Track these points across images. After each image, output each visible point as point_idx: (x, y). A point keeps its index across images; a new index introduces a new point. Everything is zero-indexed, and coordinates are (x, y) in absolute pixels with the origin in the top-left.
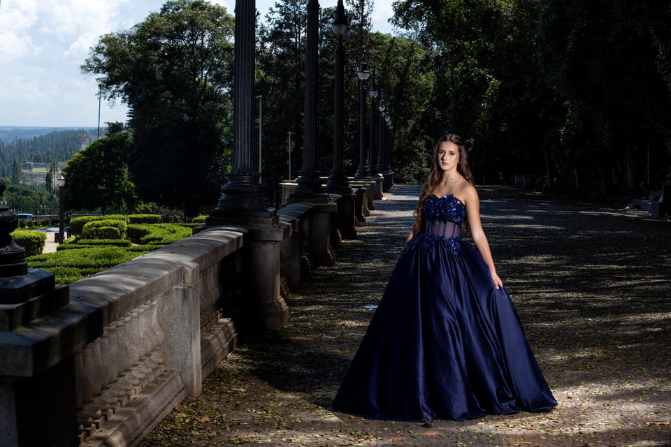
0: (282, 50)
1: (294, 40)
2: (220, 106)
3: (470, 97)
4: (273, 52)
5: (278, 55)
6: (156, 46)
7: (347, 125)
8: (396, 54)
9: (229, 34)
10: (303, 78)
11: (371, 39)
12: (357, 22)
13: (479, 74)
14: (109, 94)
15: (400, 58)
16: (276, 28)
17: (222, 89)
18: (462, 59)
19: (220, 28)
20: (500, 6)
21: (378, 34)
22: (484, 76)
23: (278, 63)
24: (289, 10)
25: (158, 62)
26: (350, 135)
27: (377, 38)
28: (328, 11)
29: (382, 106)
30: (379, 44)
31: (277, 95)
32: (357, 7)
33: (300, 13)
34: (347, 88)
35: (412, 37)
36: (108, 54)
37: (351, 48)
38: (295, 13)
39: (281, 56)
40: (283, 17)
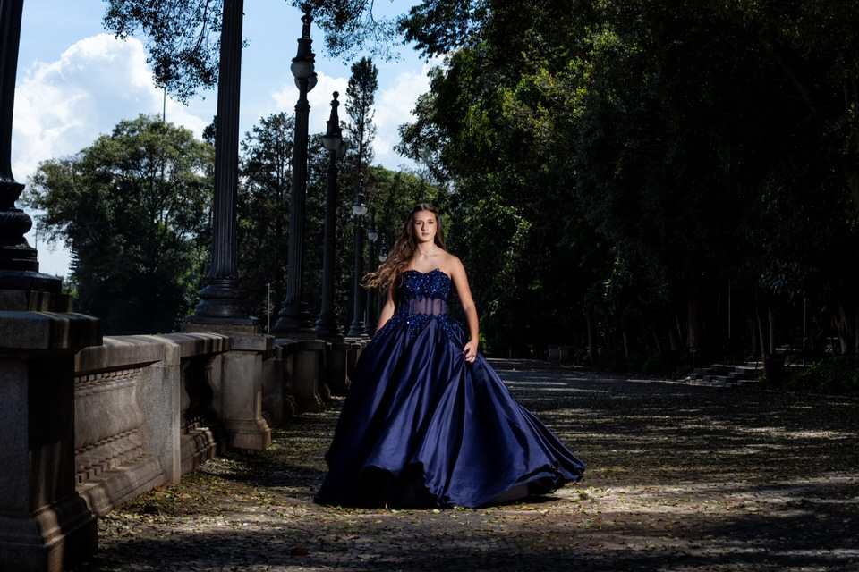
0: (260, 187)
1: (275, 174)
2: (184, 255)
3: (492, 243)
4: (250, 189)
5: (255, 193)
6: (106, 178)
7: (339, 284)
8: (402, 194)
9: (195, 165)
10: (286, 223)
11: (371, 175)
12: (355, 152)
13: (505, 214)
14: (49, 235)
15: (407, 198)
16: (254, 159)
17: (186, 234)
18: (484, 195)
19: (184, 156)
20: (533, 126)
21: (380, 168)
22: (510, 217)
23: (254, 204)
24: (271, 135)
25: (109, 198)
26: (343, 295)
27: (379, 173)
28: (318, 138)
29: (383, 255)
30: (381, 181)
31: (253, 244)
32: (355, 133)
33: (284, 141)
34: (340, 235)
35: (424, 175)
36: (49, 185)
37: (347, 185)
38: (277, 139)
39: (259, 195)
40: (262, 145)
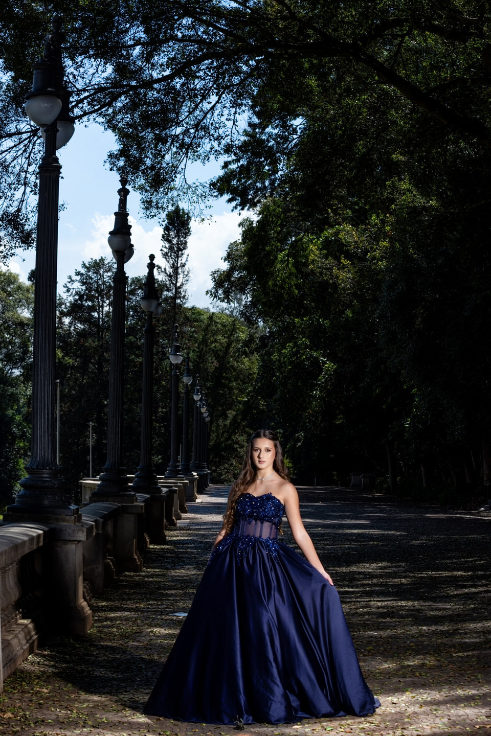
0: (82, 327)
1: (96, 314)
2: (11, 390)
3: (300, 384)
4: (72, 328)
5: (77, 332)
7: (156, 417)
8: (215, 333)
9: (21, 305)
10: (107, 361)
11: (185, 315)
12: (170, 294)
13: (311, 356)
15: (219, 337)
16: (76, 301)
17: (14, 370)
18: (292, 338)
19: (11, 298)
20: (337, 277)
21: (193, 308)
22: (316, 359)
23: (77, 343)
24: (91, 278)
26: (160, 427)
27: (193, 314)
28: (137, 280)
29: (197, 394)
30: (195, 321)
31: (76, 379)
32: (170, 276)
33: (104, 283)
34: (157, 372)
35: (235, 312)
37: (163, 325)
38: (97, 282)
39: (82, 334)
40: (84, 287)
